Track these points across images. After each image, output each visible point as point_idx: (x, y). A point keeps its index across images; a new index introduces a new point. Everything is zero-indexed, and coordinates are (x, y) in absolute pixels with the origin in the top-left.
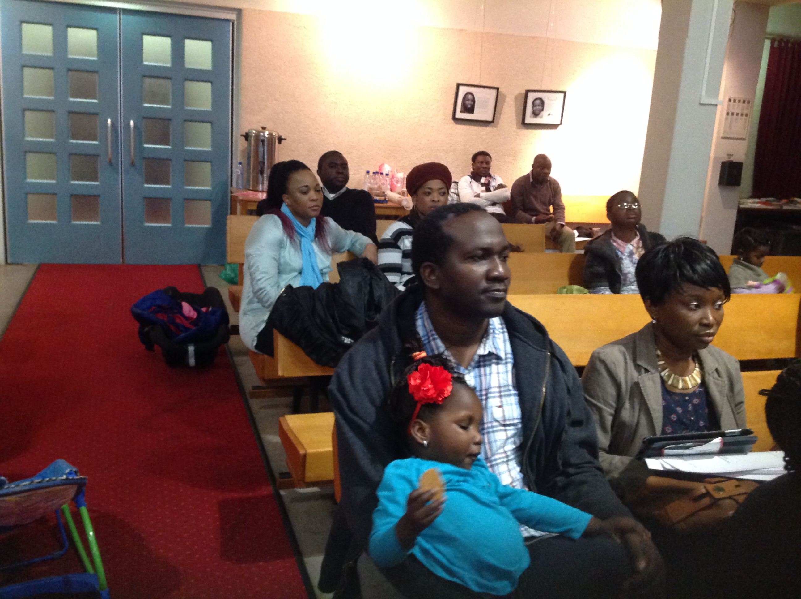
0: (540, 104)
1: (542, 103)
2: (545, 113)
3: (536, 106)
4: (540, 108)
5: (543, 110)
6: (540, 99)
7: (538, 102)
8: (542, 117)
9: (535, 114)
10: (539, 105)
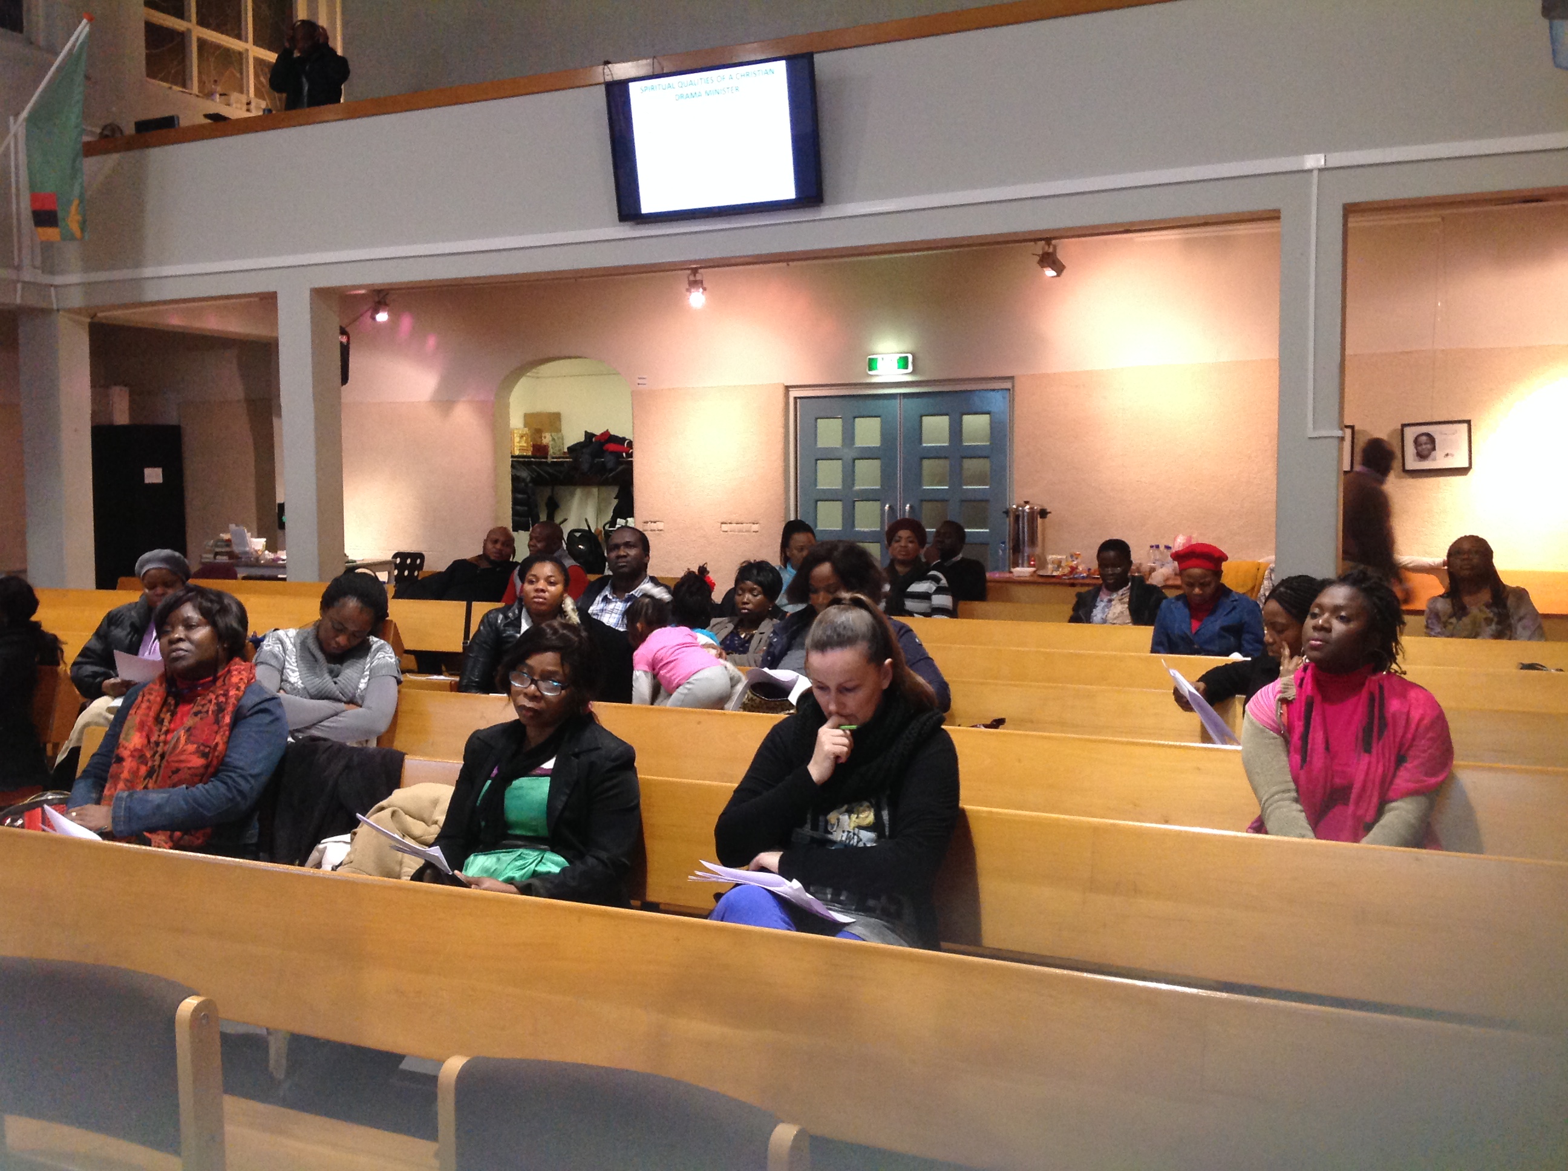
0: (1428, 441)
1: (1431, 439)
2: (1439, 453)
3: (1421, 445)
4: (1429, 446)
5: (1434, 449)
6: (1428, 435)
7: (1424, 439)
8: (1434, 459)
9: (1422, 456)
10: (1426, 444)
